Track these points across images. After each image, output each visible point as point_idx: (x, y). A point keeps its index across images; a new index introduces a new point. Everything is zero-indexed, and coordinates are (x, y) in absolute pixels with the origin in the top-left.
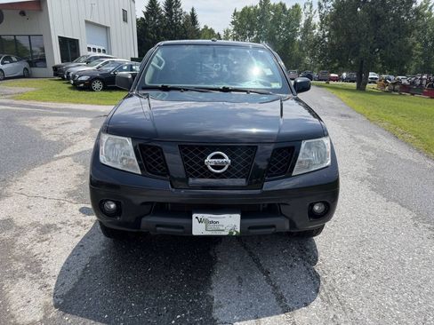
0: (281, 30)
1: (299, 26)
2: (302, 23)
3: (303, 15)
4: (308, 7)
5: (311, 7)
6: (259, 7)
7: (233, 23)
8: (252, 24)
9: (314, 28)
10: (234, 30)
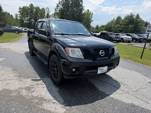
0: (39, 16)
1: (45, 15)
2: (46, 14)
3: (46, 12)
4: (47, 9)
5: (48, 9)
6: (29, 7)
7: (19, 12)
8: (27, 13)
9: (50, 17)
10: (20, 14)
